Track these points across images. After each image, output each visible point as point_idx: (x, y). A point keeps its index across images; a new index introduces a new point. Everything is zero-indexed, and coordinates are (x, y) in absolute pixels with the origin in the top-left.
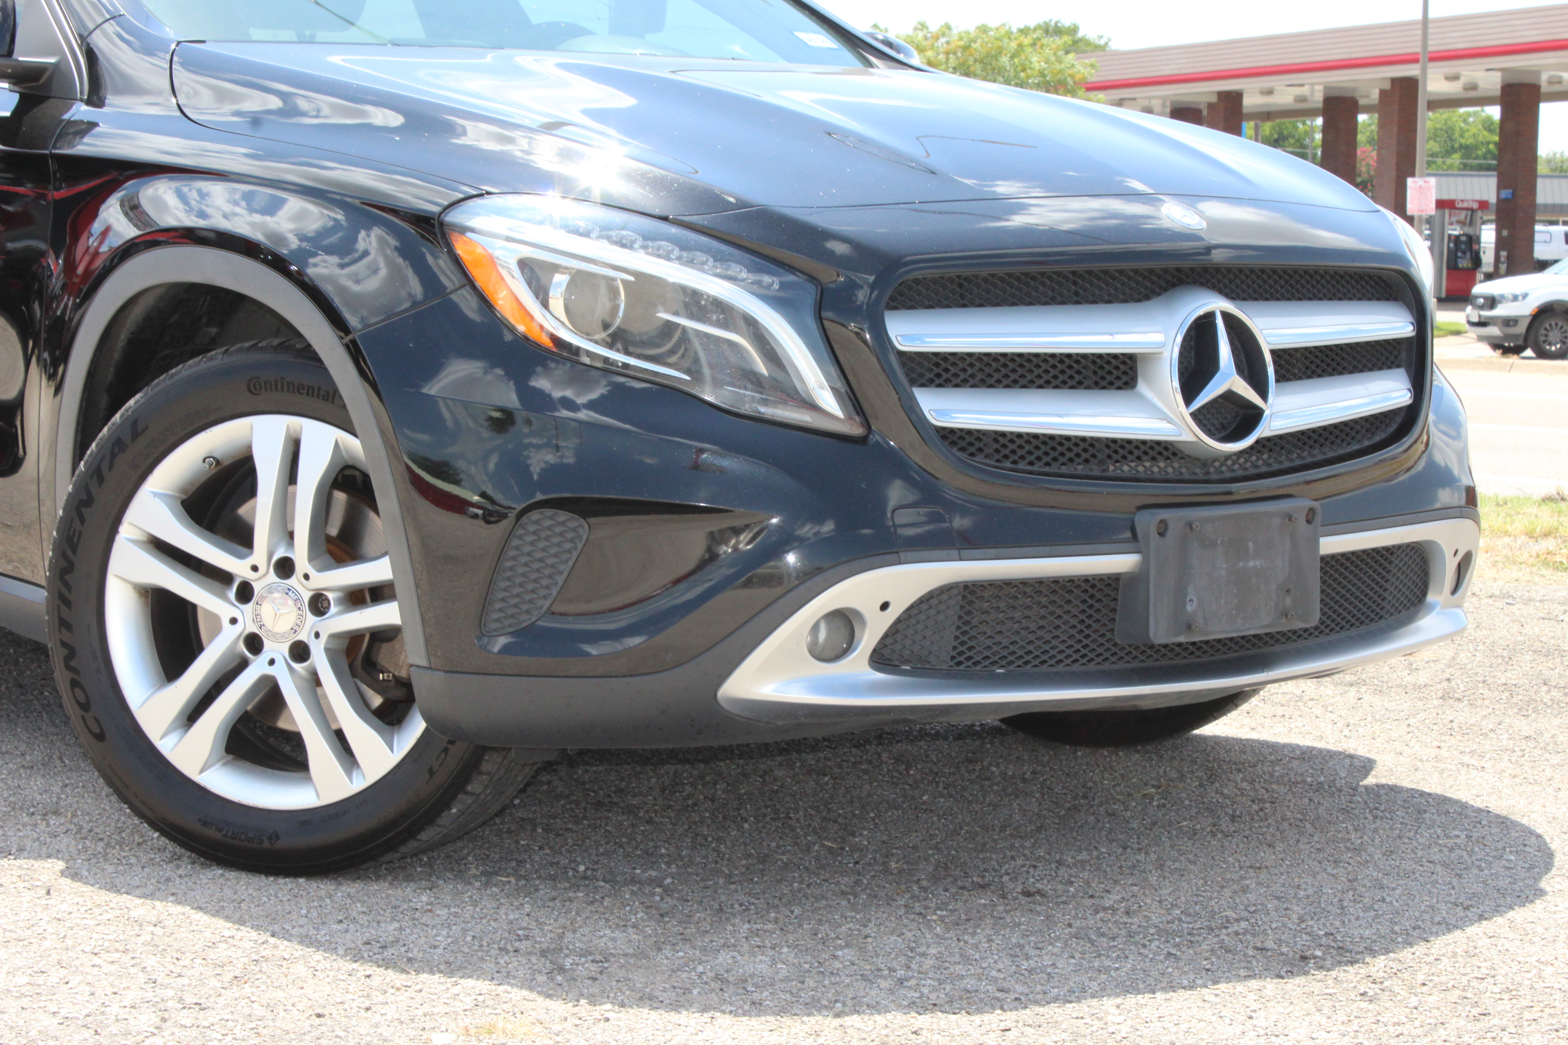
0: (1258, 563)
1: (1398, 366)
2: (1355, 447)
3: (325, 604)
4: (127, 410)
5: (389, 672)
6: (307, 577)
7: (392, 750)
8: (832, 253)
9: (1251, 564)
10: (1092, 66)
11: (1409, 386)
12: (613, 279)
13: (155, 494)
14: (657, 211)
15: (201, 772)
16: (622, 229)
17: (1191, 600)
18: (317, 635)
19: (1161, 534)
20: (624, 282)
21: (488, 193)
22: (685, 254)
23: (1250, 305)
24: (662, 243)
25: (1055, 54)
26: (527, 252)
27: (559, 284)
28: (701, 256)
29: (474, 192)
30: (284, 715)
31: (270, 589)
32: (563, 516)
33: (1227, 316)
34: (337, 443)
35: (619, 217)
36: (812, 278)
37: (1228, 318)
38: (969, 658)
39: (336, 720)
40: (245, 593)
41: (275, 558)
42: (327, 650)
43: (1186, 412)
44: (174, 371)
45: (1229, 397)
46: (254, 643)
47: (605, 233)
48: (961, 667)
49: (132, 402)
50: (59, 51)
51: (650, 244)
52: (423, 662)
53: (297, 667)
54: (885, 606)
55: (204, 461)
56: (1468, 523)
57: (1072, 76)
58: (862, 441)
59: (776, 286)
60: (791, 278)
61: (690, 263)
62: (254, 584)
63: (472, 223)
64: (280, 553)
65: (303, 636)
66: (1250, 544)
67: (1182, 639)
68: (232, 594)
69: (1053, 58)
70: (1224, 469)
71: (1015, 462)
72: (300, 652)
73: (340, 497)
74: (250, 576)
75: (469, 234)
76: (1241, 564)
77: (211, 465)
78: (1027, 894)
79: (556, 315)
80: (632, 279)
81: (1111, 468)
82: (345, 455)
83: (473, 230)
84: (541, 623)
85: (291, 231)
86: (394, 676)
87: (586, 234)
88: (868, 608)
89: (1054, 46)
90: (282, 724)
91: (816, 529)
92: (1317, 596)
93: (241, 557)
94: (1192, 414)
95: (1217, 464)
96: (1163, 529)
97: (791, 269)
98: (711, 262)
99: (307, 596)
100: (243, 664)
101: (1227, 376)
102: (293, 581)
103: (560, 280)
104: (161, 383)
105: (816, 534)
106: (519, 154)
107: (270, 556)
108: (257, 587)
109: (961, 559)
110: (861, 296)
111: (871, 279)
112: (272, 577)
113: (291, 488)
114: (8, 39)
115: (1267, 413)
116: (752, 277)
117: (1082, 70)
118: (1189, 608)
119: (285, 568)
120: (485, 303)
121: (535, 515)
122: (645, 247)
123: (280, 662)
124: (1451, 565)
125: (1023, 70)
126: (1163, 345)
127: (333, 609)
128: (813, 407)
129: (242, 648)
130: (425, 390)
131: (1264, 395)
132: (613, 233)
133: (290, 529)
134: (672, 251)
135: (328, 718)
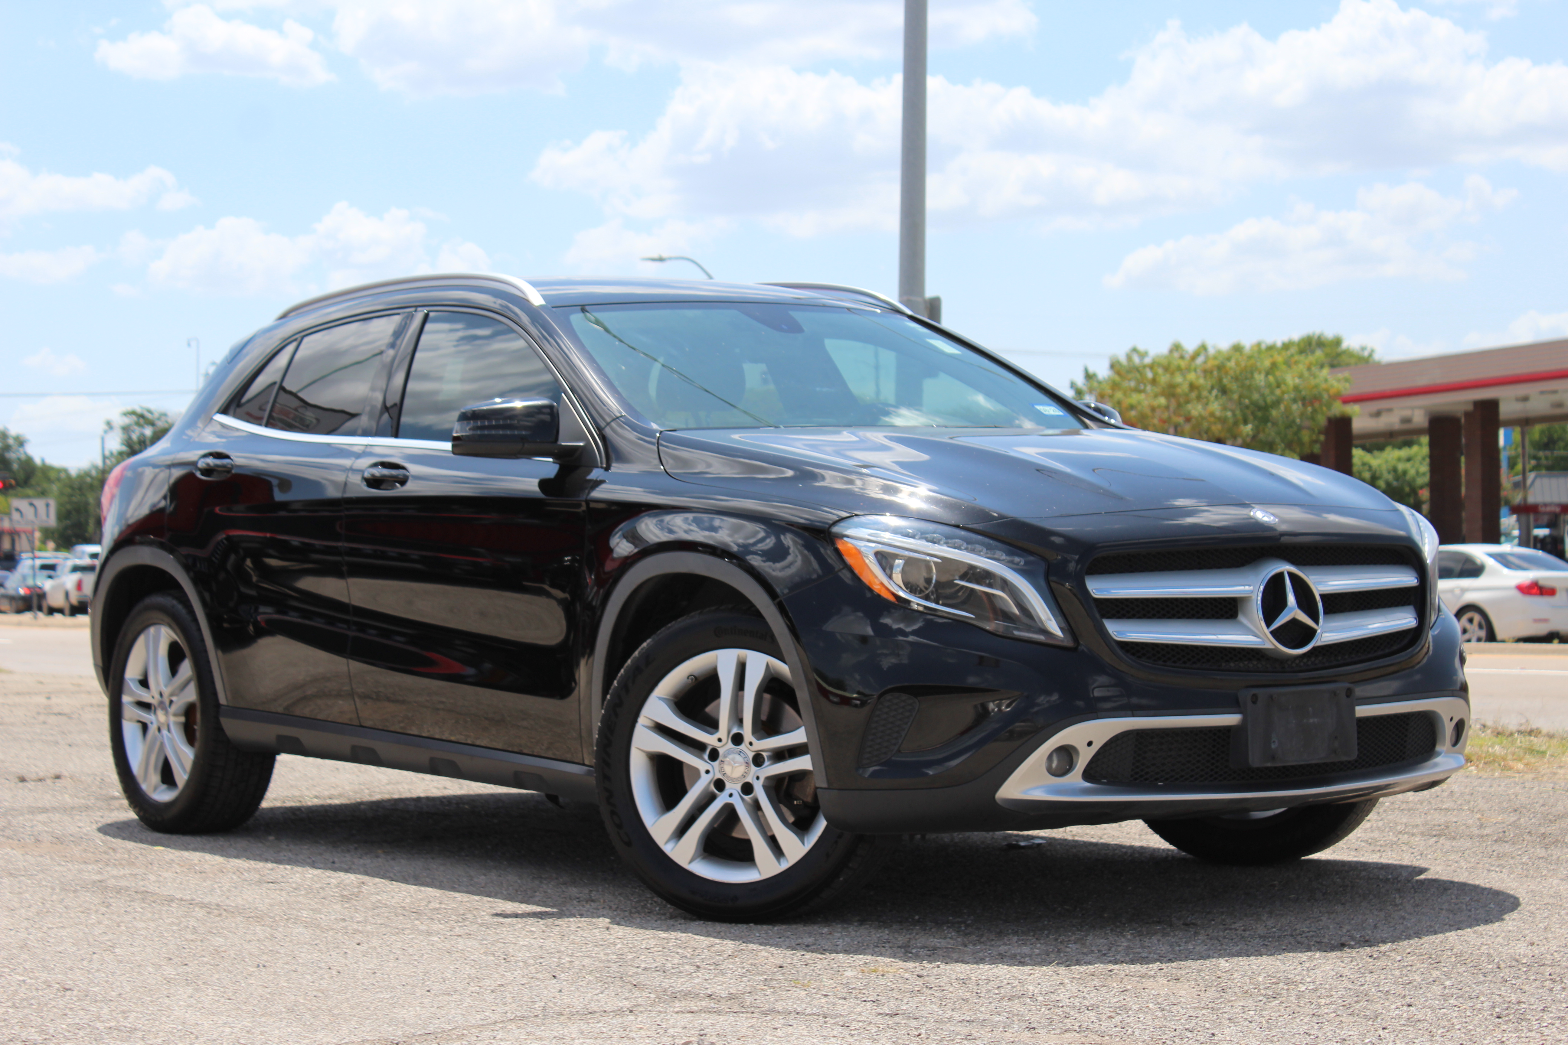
0: (1316, 720)
1: (1409, 604)
2: (1380, 653)
3: (762, 760)
4: (642, 649)
5: (800, 799)
6: (751, 744)
7: (803, 843)
8: (1053, 543)
9: (1311, 721)
10: (1347, 380)
11: (1415, 615)
12: (928, 562)
13: (660, 698)
14: (953, 522)
15: (690, 862)
16: (934, 533)
17: (1274, 742)
18: (758, 778)
19: (1254, 702)
20: (935, 563)
21: (856, 515)
22: (970, 546)
23: (1308, 569)
24: (957, 540)
25: (1309, 369)
26: (880, 548)
27: (898, 566)
28: (979, 547)
29: (848, 515)
30: (738, 828)
31: (729, 752)
32: (904, 697)
33: (1291, 575)
34: (767, 665)
35: (931, 527)
36: (1043, 558)
37: (1293, 576)
38: (1141, 776)
39: (770, 829)
40: (714, 755)
41: (732, 733)
42: (764, 787)
43: (1267, 632)
44: (670, 625)
45: (1294, 622)
46: (720, 785)
47: (923, 535)
48: (1137, 781)
49: (645, 645)
50: (583, 438)
51: (950, 541)
52: (825, 785)
53: (747, 798)
54: (1090, 744)
55: (688, 678)
56: (1460, 702)
57: (1327, 390)
58: (1074, 650)
59: (1022, 563)
60: (1031, 558)
61: (973, 551)
62: (719, 749)
63: (849, 532)
64: (735, 730)
65: (749, 779)
66: (1310, 709)
67: (1269, 765)
68: (706, 757)
69: (1306, 374)
70: (1294, 665)
71: (1165, 661)
72: (747, 789)
73: (767, 697)
74: (717, 744)
75: (845, 539)
76: (1305, 720)
77: (692, 679)
78: (1186, 924)
79: (897, 583)
80: (939, 561)
81: (1224, 664)
82: (772, 671)
83: (847, 536)
84: (893, 758)
85: (732, 542)
86: (803, 802)
87: (913, 537)
88: (1080, 744)
89: (1307, 362)
90: (736, 834)
91: (1048, 699)
92: (1355, 741)
93: (711, 734)
94: (1271, 633)
95: (1289, 662)
96: (1255, 699)
97: (1031, 553)
98: (985, 550)
99: (751, 755)
100: (712, 798)
101: (1292, 609)
102: (742, 747)
103: (899, 562)
104: (663, 632)
105: (1048, 702)
106: (857, 490)
107: (729, 732)
108: (721, 751)
109: (1133, 716)
110: (1072, 566)
111: (1077, 557)
112: (730, 745)
113: (740, 693)
114: (555, 432)
115: (1319, 631)
116: (1008, 558)
117: (1335, 384)
118: (1273, 746)
119: (737, 739)
120: (856, 578)
121: (888, 697)
122: (946, 543)
123: (736, 795)
124: (1448, 728)
125: (1278, 386)
126: (1252, 592)
127: (767, 763)
128: (1045, 632)
129: (713, 788)
130: (824, 628)
131: (1316, 621)
132: (928, 536)
133: (740, 717)
134: (962, 545)
135: (765, 827)
